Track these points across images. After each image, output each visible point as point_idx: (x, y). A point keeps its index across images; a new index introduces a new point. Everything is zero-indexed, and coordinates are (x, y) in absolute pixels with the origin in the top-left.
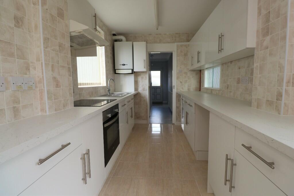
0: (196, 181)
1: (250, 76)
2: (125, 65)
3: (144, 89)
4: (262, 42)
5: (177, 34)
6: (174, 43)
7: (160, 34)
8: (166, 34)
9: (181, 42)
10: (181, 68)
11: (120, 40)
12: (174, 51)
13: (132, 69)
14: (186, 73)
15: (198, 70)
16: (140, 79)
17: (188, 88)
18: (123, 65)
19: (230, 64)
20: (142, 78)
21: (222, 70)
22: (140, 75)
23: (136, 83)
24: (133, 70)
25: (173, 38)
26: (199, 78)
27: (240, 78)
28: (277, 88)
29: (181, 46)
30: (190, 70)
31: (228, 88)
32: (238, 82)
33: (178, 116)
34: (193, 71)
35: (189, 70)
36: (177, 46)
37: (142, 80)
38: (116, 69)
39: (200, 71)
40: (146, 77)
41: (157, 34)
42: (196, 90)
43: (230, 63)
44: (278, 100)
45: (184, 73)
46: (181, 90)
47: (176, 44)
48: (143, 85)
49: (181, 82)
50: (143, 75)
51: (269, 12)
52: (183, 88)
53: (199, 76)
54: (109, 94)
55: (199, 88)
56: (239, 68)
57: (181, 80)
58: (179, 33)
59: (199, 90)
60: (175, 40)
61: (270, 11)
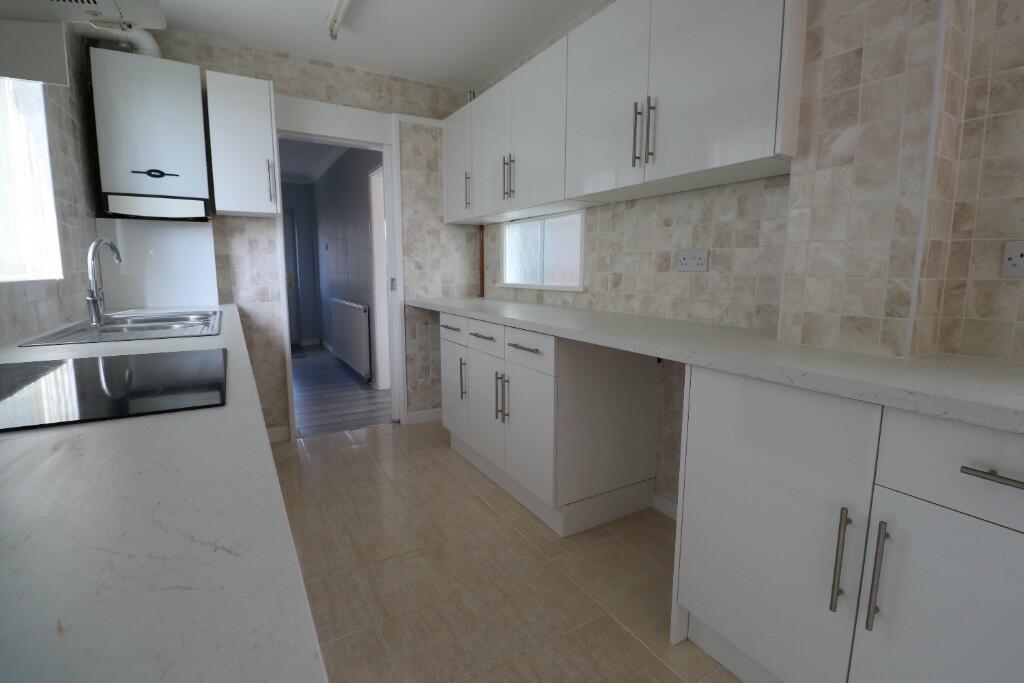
0: (612, 616)
1: (711, 249)
2: (162, 174)
3: (263, 295)
4: (825, 141)
5: (396, 79)
6: (390, 113)
7: (328, 65)
8: (353, 70)
9: (412, 114)
10: (416, 212)
11: (124, 45)
12: (391, 145)
13: (207, 196)
14: (435, 233)
15: (474, 226)
16: (239, 248)
17: (443, 287)
18: (149, 173)
19: (627, 208)
20: (251, 244)
21: (589, 228)
22: (241, 230)
23: (224, 265)
24: (210, 203)
25: (380, 91)
26: (478, 253)
27: (672, 255)
28: (889, 282)
29: (417, 128)
30: (449, 224)
31: (616, 284)
32: (665, 263)
33: (411, 390)
34: (460, 226)
35: (446, 221)
36: (400, 127)
37: (251, 251)
38: (104, 190)
39: (481, 228)
40: (272, 243)
41: (313, 62)
42: (469, 294)
43: (623, 206)
44: (892, 316)
45: (429, 232)
46: (421, 293)
47: (394, 118)
48: (259, 275)
49: (419, 267)
50: (253, 232)
51: (859, 53)
52: (425, 288)
53: (478, 247)
54: (99, 320)
55: (479, 287)
56: (667, 224)
57: (419, 259)
58: (406, 81)
59: (479, 293)
60: (391, 102)
61: (862, 49)
